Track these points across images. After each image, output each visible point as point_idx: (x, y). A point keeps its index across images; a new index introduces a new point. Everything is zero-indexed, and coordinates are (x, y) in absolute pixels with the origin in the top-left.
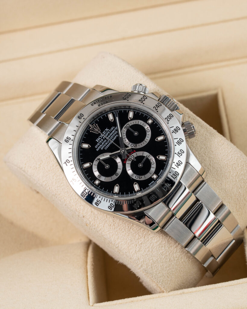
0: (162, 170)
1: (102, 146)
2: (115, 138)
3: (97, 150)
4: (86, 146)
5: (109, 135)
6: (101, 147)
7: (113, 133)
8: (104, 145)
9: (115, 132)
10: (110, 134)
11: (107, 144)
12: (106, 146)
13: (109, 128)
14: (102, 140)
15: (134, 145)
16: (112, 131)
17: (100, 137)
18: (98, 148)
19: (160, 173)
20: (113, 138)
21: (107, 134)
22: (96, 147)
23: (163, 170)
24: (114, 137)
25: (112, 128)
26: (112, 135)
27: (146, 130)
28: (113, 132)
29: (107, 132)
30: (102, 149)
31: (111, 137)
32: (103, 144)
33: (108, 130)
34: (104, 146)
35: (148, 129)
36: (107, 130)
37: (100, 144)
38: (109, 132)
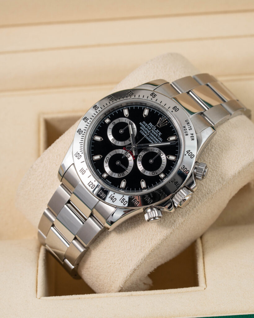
1: (143, 128)
2: (150, 141)
3: (141, 123)
4: (146, 112)
5: (154, 135)
6: (142, 127)
7: (155, 140)
8: (145, 130)
9: (157, 141)
10: (155, 136)
11: (145, 133)
12: (144, 132)
13: (161, 136)
14: (150, 128)
15: (140, 159)
16: (158, 138)
17: (153, 127)
19: (108, 181)
20: (150, 139)
21: (156, 134)
22: (144, 122)
23: (111, 184)
24: (152, 140)
25: (161, 139)
26: (154, 138)
27: (155, 172)
28: (157, 140)
31: (152, 137)
33: (160, 135)
34: (144, 130)
35: (155, 173)
36: (160, 134)
37: (146, 126)
38: (158, 136)
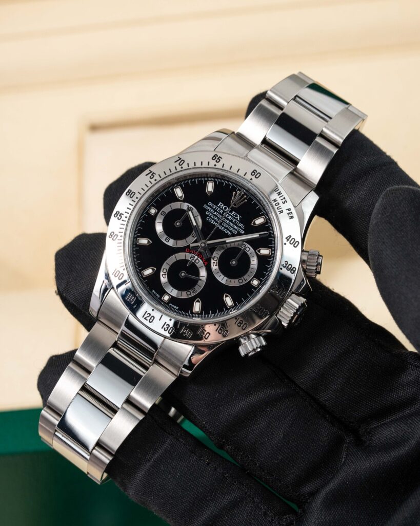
0: (177, 308)
1: (211, 213)
2: (225, 231)
3: (205, 206)
4: (210, 187)
5: (230, 221)
6: (209, 212)
7: (233, 228)
8: (214, 215)
9: (236, 230)
10: (232, 222)
11: (215, 220)
12: (213, 219)
13: (241, 221)
14: (221, 212)
15: (216, 262)
16: (236, 225)
17: (225, 208)
18: (209, 207)
19: (173, 306)
20: (225, 228)
21: (232, 219)
22: (210, 204)
23: (179, 309)
24: (228, 229)
25: (241, 225)
26: (230, 226)
27: (242, 278)
28: (236, 227)
29: (234, 218)
30: (207, 213)
31: (228, 224)
32: (215, 213)
33: (238, 219)
34: (212, 216)
35: (244, 280)
36: (238, 217)
37: (214, 209)
38: (236, 222)
